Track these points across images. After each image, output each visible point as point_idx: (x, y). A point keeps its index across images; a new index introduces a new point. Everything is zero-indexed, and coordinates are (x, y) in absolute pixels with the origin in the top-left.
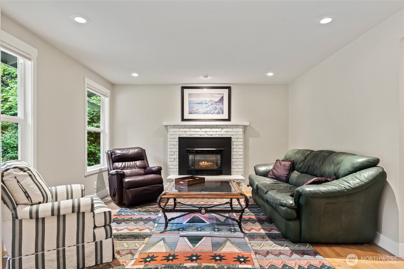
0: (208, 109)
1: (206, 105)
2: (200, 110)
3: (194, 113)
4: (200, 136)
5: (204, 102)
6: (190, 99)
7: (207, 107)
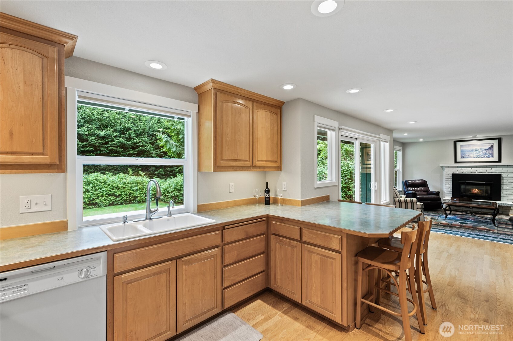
0: (478, 154)
1: (476, 152)
2: (471, 155)
3: (466, 158)
4: (471, 173)
5: (474, 150)
6: (461, 149)
7: (477, 153)
